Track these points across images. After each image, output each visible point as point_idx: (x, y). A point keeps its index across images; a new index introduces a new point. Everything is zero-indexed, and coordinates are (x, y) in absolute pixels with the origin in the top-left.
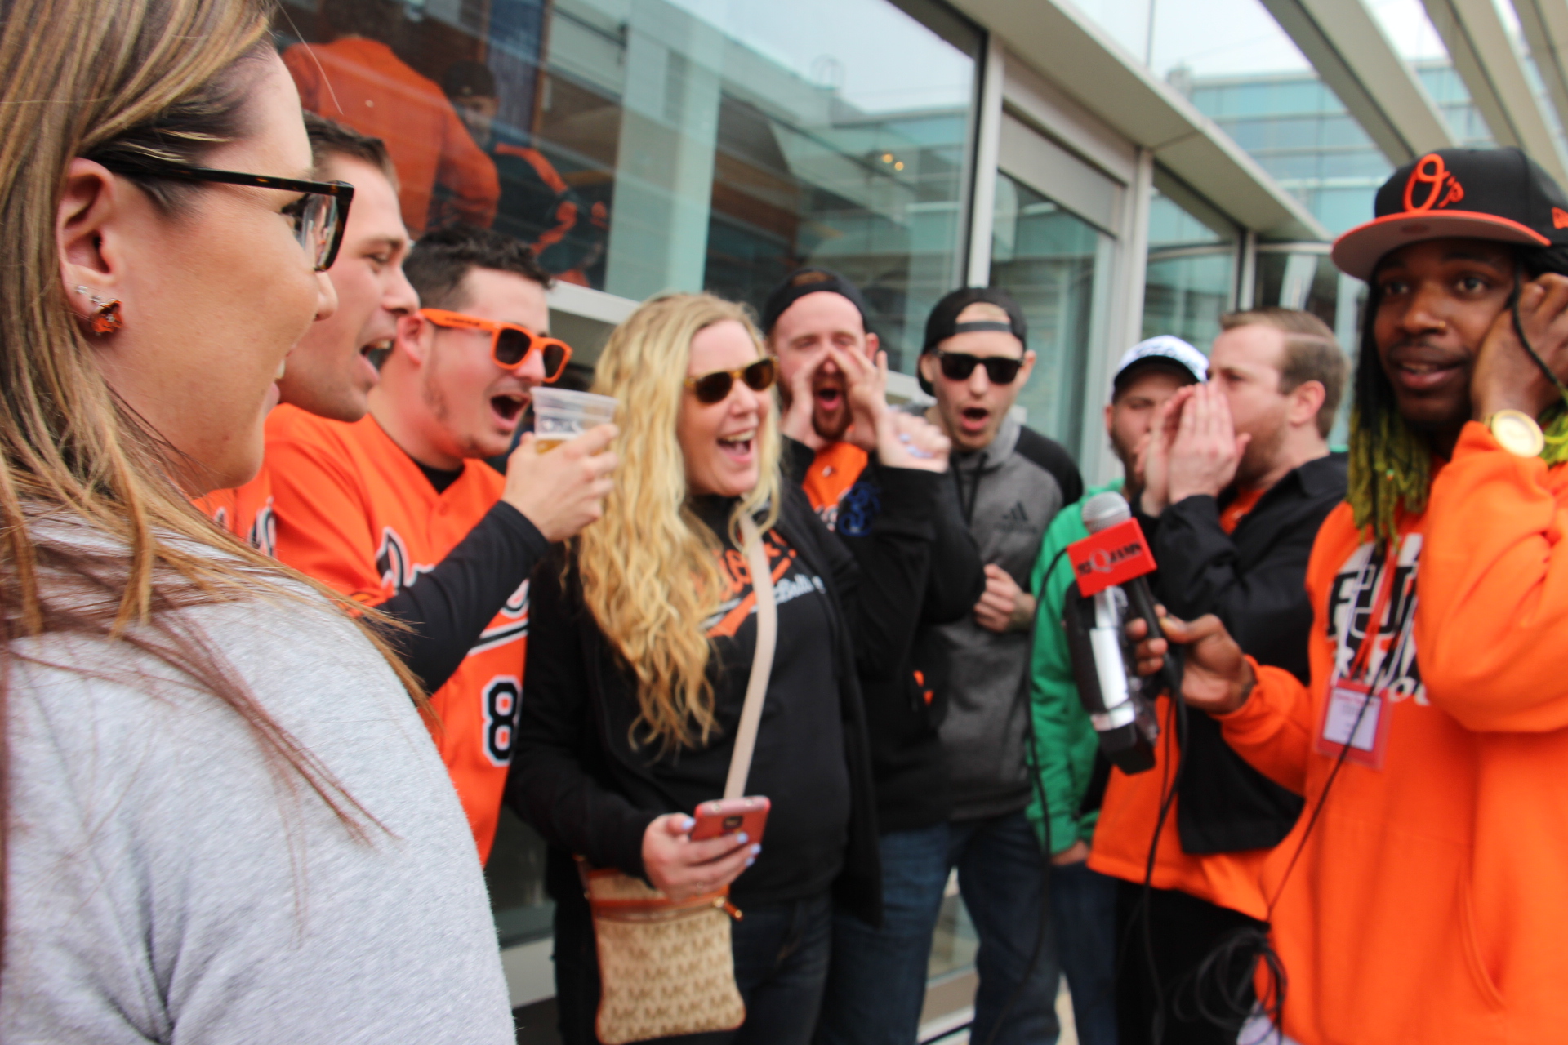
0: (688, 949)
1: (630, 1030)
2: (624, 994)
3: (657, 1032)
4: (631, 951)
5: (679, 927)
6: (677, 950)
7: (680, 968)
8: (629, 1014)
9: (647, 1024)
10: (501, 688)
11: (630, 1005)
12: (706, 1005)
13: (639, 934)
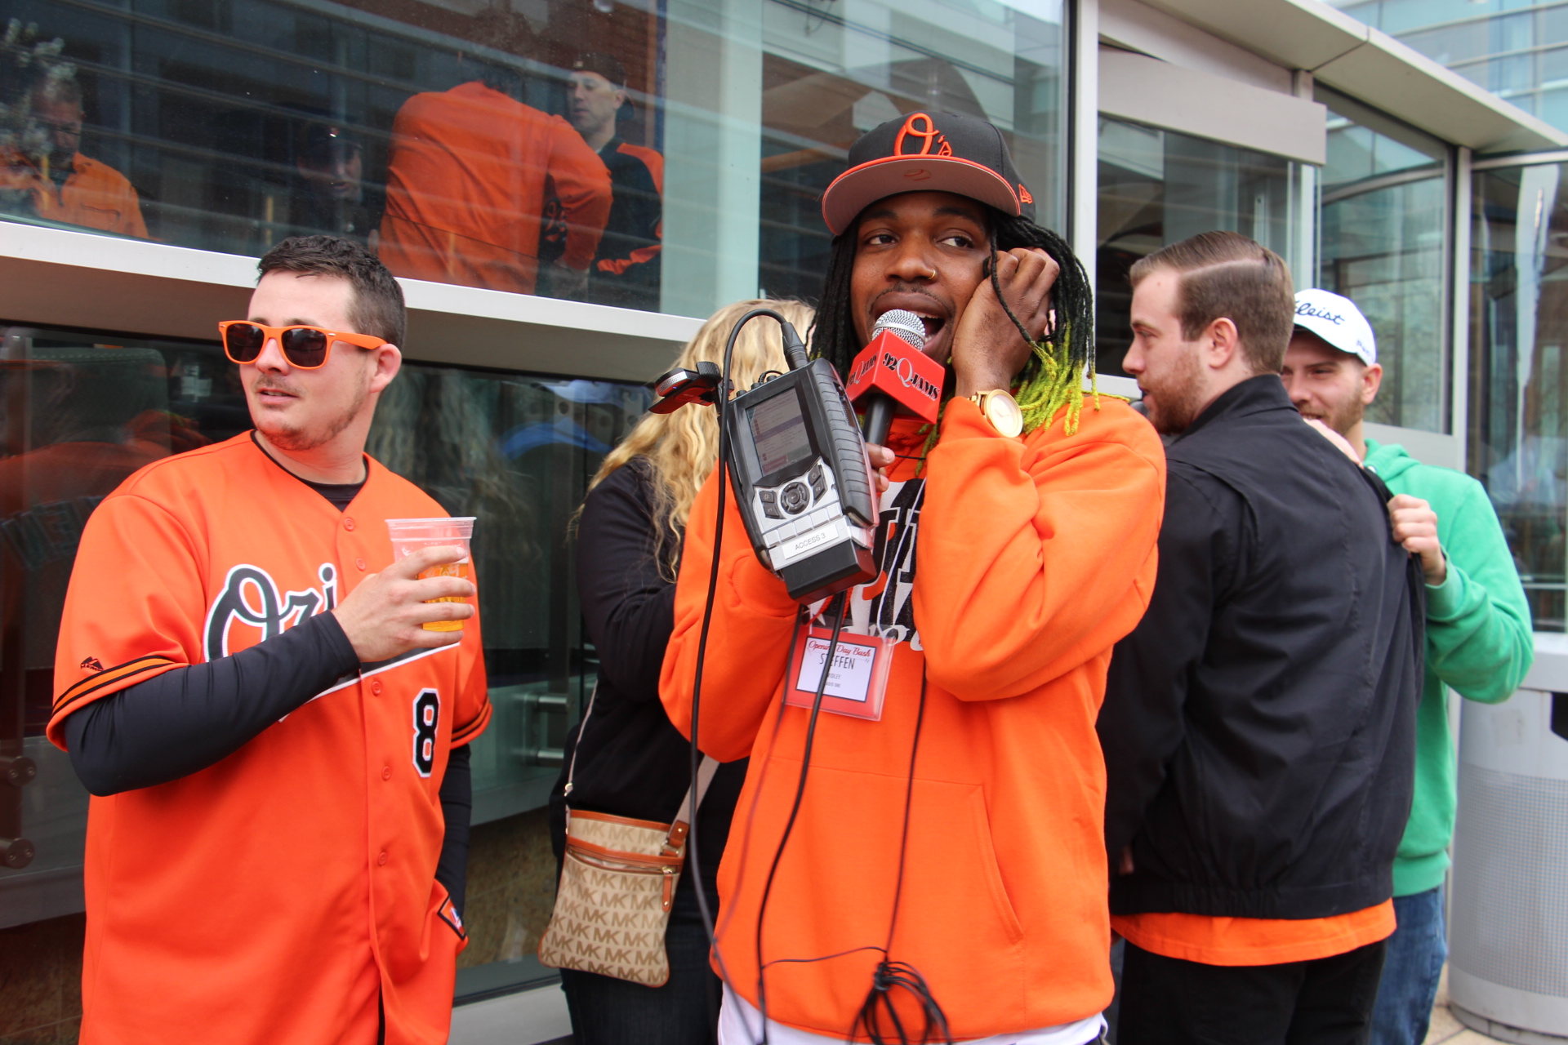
0: (628, 902)
1: (563, 957)
2: (565, 923)
3: (585, 966)
4: (580, 888)
5: (624, 879)
6: (617, 900)
7: (616, 916)
8: (565, 943)
9: (578, 957)
10: (429, 699)
11: (568, 936)
12: (632, 957)
13: (588, 873)
